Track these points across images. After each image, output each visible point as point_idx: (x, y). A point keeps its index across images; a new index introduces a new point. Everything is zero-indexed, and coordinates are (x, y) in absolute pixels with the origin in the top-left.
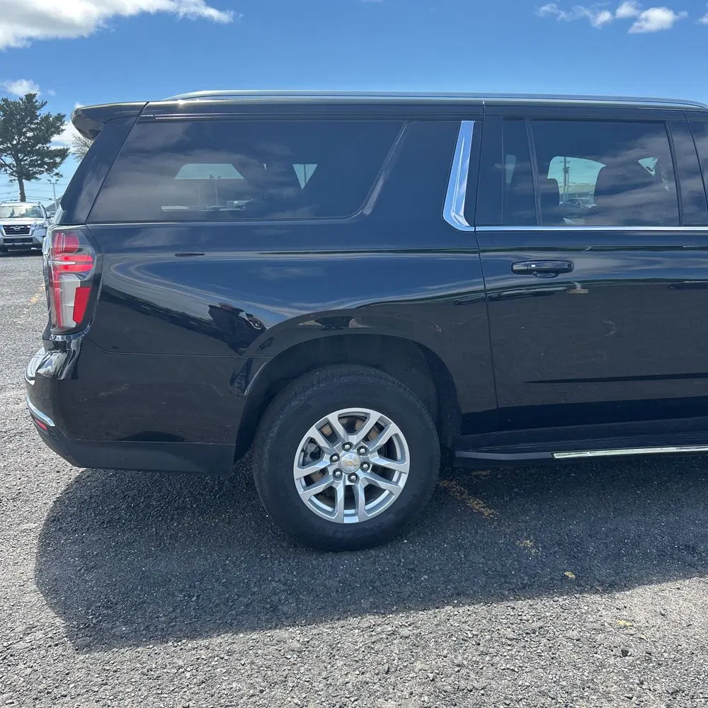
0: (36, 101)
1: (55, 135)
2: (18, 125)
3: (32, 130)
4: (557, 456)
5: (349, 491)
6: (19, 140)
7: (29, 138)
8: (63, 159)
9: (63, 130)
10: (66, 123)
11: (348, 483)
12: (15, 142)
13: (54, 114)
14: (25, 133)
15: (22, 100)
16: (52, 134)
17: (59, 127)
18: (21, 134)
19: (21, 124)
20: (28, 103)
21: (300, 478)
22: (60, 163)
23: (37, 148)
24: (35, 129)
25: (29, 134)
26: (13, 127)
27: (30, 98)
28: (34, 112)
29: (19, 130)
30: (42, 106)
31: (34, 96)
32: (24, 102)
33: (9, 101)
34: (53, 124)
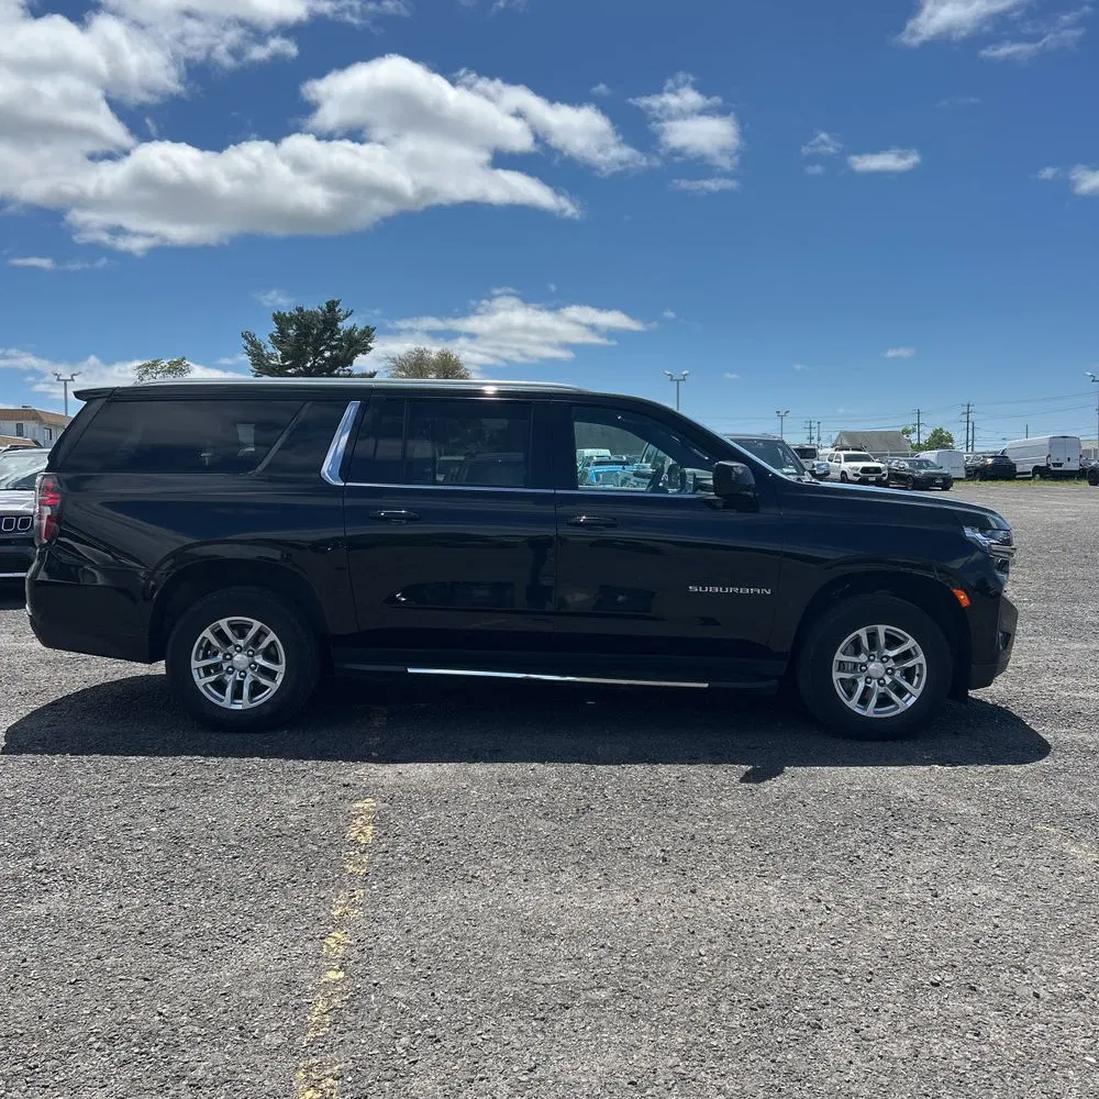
1: (360, 355)
2: (315, 341)
3: (332, 348)
4: (410, 670)
5: (239, 686)
6: (315, 362)
7: (326, 359)
9: (371, 349)
10: (375, 339)
11: (238, 678)
12: (309, 365)
13: (361, 327)
14: (323, 352)
15: (321, 308)
16: (355, 354)
17: (365, 345)
18: (318, 354)
19: (319, 340)
20: (329, 312)
21: (198, 669)
23: (335, 372)
24: (335, 347)
25: (327, 354)
26: (308, 344)
27: (332, 306)
28: (336, 325)
29: (316, 349)
30: (347, 316)
31: (338, 303)
32: (324, 312)
33: (305, 310)
34: (357, 341)
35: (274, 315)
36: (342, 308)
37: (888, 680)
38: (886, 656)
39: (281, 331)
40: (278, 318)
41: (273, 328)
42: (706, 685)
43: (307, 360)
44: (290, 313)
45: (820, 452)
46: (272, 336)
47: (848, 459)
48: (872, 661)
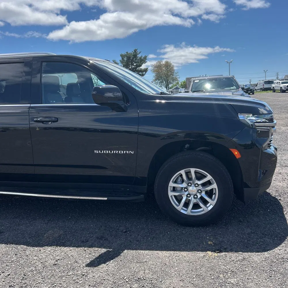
0: (138, 52)
1: (144, 64)
2: (132, 61)
3: (135, 62)
6: (132, 67)
7: (135, 66)
8: (146, 72)
9: (146, 62)
10: (147, 59)
12: (130, 68)
13: (143, 56)
14: (134, 64)
15: (133, 52)
16: (142, 64)
17: (145, 61)
18: (133, 64)
20: (135, 52)
22: (145, 74)
23: (137, 69)
24: (137, 62)
25: (135, 64)
26: (130, 62)
27: (135, 51)
28: (136, 56)
29: (132, 63)
30: (140, 53)
31: (137, 50)
32: (133, 53)
33: (128, 52)
34: (142, 60)
35: (121, 55)
36: (138, 51)
37: (199, 196)
38: (197, 184)
39: (123, 59)
40: (121, 56)
41: (120, 58)
42: (106, 199)
43: (130, 67)
44: (124, 54)
45: (275, 81)
46: (120, 61)
47: (283, 83)
48: (190, 186)
